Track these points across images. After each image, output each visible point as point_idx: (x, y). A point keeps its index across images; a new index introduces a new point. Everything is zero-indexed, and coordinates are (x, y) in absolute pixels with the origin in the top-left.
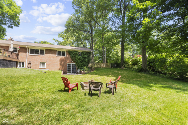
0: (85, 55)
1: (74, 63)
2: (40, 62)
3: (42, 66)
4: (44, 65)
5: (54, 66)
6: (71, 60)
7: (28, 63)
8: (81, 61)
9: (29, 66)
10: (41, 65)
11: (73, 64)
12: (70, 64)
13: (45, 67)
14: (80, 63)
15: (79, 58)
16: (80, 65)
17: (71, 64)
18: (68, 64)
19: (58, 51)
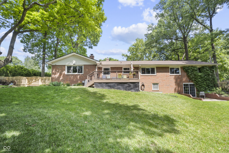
0: (208, 70)
1: (192, 83)
2: (153, 83)
3: (155, 88)
4: (156, 86)
5: (168, 87)
6: (188, 79)
7: (141, 85)
8: (203, 80)
9: (143, 87)
10: (153, 86)
11: (190, 84)
12: (186, 84)
13: (157, 89)
14: (202, 82)
15: (199, 76)
16: (202, 86)
17: (188, 84)
18: (184, 85)
19: (170, 68)
